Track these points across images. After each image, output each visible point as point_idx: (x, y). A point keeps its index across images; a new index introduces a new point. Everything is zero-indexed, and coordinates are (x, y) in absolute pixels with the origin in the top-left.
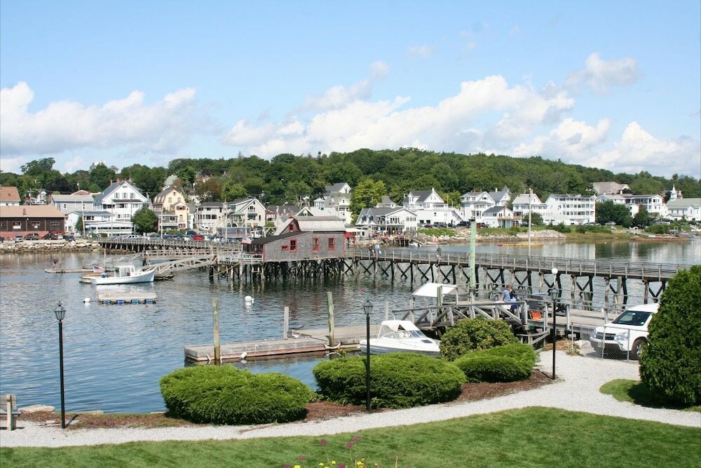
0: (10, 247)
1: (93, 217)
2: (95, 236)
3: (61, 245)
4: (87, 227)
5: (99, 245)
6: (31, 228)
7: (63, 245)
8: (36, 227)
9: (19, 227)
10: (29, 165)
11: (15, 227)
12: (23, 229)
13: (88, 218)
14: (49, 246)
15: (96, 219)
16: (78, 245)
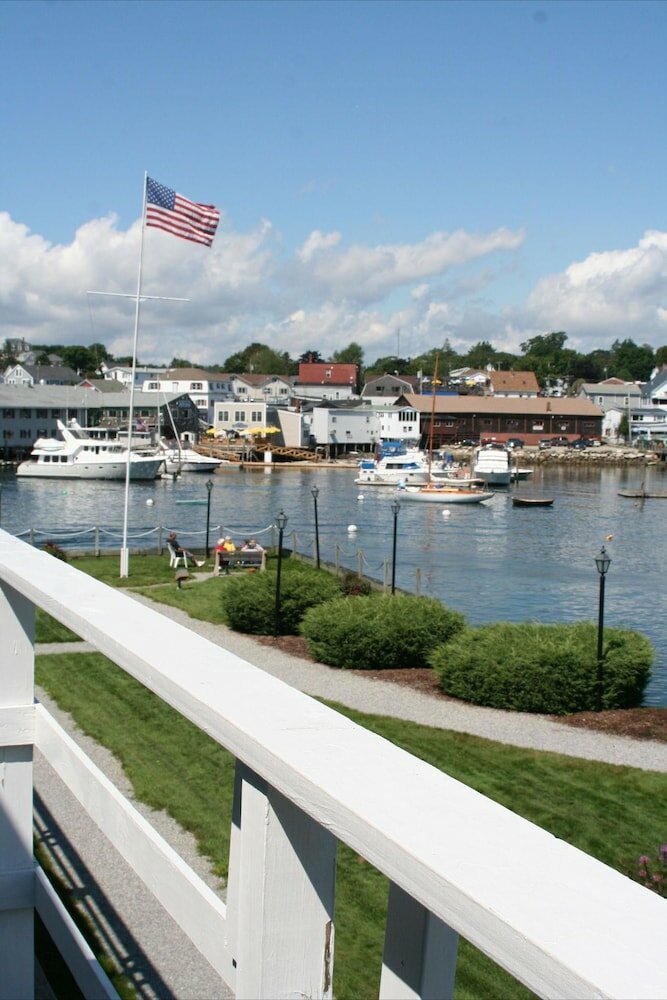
0: (533, 455)
1: (642, 416)
2: (648, 445)
3: (603, 455)
4: (635, 430)
5: (656, 457)
6: (557, 430)
7: (605, 455)
8: (563, 428)
9: (541, 428)
10: (532, 341)
11: (535, 428)
12: (546, 431)
13: (635, 418)
14: (587, 455)
15: (646, 419)
16: (627, 456)
